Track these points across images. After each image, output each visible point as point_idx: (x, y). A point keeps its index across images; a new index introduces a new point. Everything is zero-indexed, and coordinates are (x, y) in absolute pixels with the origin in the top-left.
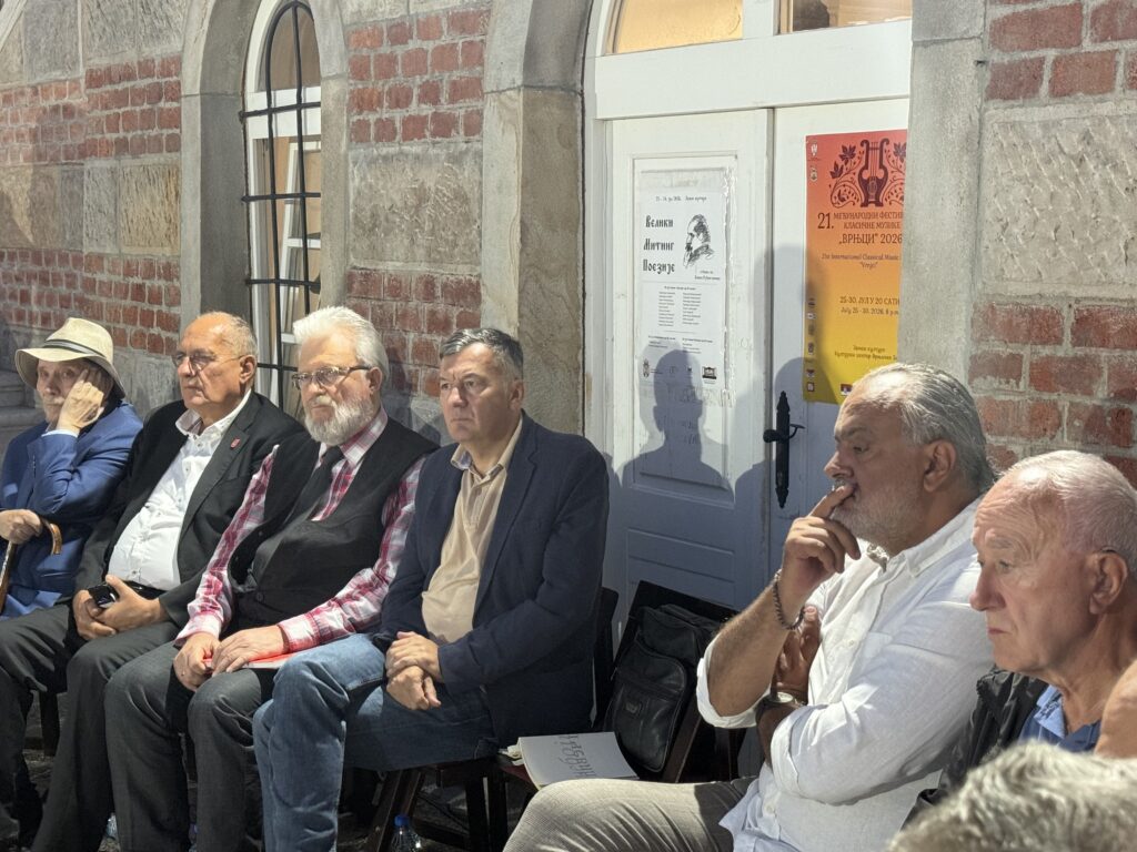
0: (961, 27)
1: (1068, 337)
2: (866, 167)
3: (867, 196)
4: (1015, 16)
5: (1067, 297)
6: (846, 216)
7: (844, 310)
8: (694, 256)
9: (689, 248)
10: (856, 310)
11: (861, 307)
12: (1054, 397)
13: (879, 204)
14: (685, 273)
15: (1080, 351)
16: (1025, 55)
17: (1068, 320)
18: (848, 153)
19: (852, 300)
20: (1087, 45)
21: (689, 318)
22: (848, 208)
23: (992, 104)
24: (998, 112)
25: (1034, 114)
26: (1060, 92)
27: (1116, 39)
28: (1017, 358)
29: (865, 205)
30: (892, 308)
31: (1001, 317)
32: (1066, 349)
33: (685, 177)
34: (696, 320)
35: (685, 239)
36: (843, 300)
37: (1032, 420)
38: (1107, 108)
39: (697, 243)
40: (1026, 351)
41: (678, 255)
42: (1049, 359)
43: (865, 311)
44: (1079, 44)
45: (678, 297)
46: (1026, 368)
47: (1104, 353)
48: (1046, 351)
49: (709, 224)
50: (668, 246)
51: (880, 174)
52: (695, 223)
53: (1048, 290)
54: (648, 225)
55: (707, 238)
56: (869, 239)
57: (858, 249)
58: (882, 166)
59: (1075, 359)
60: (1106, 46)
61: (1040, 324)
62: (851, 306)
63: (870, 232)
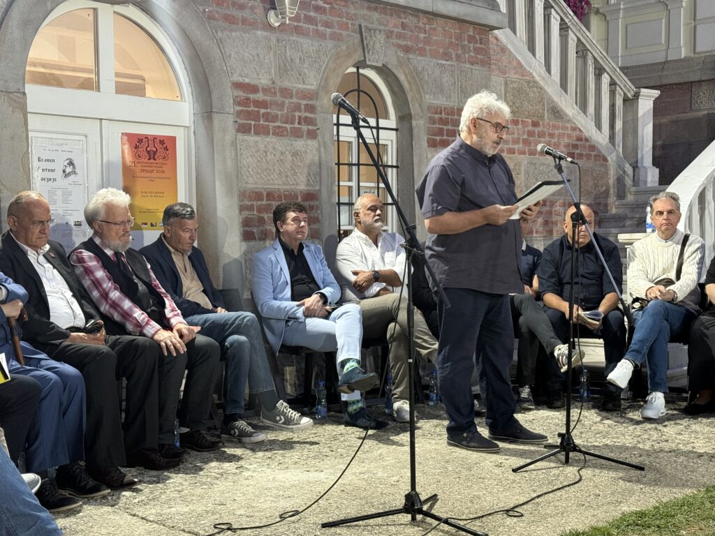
0: (228, 110)
1: (265, 198)
2: (148, 146)
3: (150, 156)
4: (242, 110)
5: (264, 188)
6: (142, 163)
7: (143, 196)
8: (67, 175)
9: (64, 171)
10: (147, 196)
11: (149, 195)
12: (262, 215)
13: (154, 159)
14: (62, 182)
15: (268, 202)
16: (246, 122)
17: (265, 194)
18: (140, 141)
19: (146, 192)
20: (262, 122)
21: (65, 201)
22: (143, 160)
23: (239, 134)
24: (240, 136)
25: (251, 139)
26: (257, 133)
27: (269, 122)
28: (253, 205)
29: (149, 159)
30: (161, 195)
31: (247, 193)
32: (264, 202)
33: (60, 142)
34: (69, 202)
35: (62, 168)
36: (142, 192)
37: (259, 222)
38: (268, 139)
39: (69, 170)
40: (255, 203)
41: (58, 174)
42: (260, 205)
43: (151, 196)
44: (259, 121)
45: (59, 193)
46: (255, 207)
47: (274, 203)
48: (259, 203)
49: (75, 162)
50: (53, 171)
51: (155, 149)
52: (68, 161)
53: (259, 186)
54: (39, 160)
55: (74, 168)
56: (152, 171)
57: (149, 174)
58: (154, 147)
59: (267, 204)
60: (267, 123)
61: (258, 196)
62: (145, 195)
63: (152, 169)
